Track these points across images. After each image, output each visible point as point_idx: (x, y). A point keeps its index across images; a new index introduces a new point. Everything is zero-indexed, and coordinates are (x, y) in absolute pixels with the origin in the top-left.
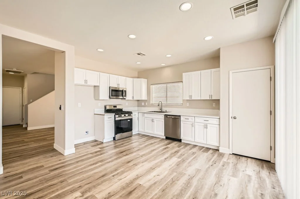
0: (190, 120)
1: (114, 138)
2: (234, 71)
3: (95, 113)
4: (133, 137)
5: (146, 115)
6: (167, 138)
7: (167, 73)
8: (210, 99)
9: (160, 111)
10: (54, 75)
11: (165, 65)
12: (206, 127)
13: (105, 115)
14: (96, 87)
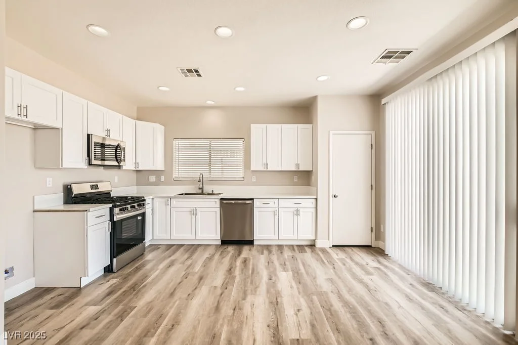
0: (271, 204)
2: (337, 132)
3: (36, 208)
5: (174, 202)
6: (225, 242)
7: (213, 121)
8: (297, 170)
9: (200, 191)
11: (213, 103)
12: (297, 213)
13: (91, 210)
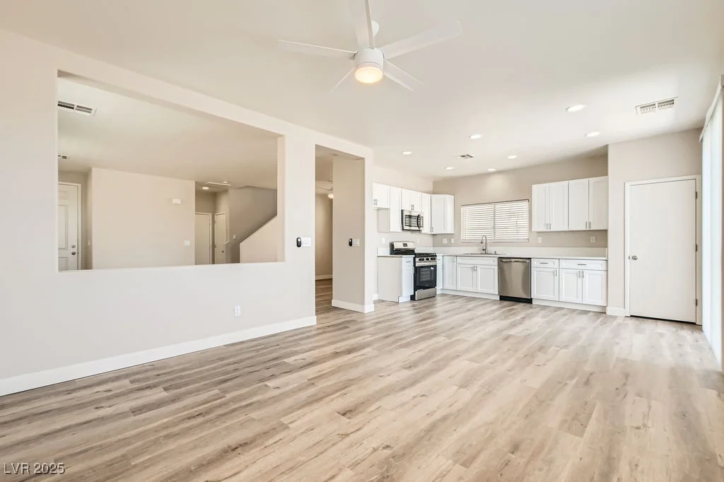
0: (551, 264)
1: (413, 298)
2: (633, 183)
3: (379, 255)
4: (438, 298)
5: (459, 259)
6: (503, 298)
8: (588, 229)
9: (484, 251)
10: (275, 191)
11: (494, 169)
12: (581, 275)
13: (403, 256)
14: (381, 212)
